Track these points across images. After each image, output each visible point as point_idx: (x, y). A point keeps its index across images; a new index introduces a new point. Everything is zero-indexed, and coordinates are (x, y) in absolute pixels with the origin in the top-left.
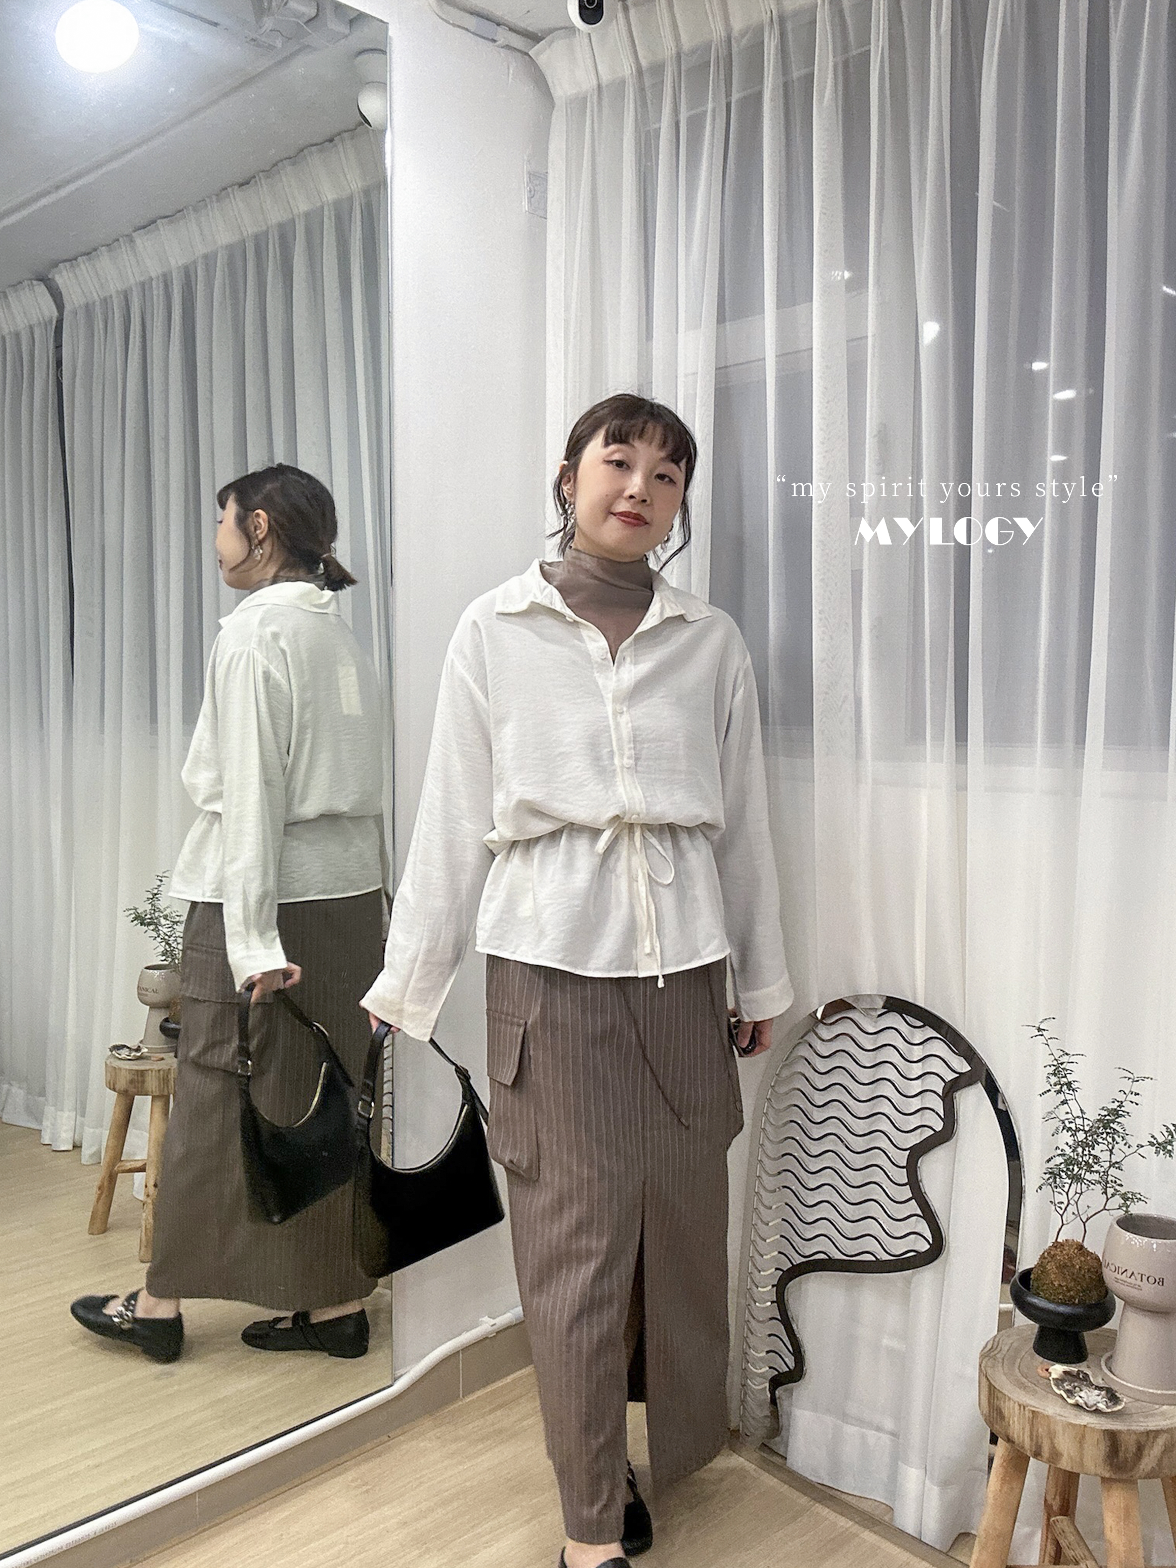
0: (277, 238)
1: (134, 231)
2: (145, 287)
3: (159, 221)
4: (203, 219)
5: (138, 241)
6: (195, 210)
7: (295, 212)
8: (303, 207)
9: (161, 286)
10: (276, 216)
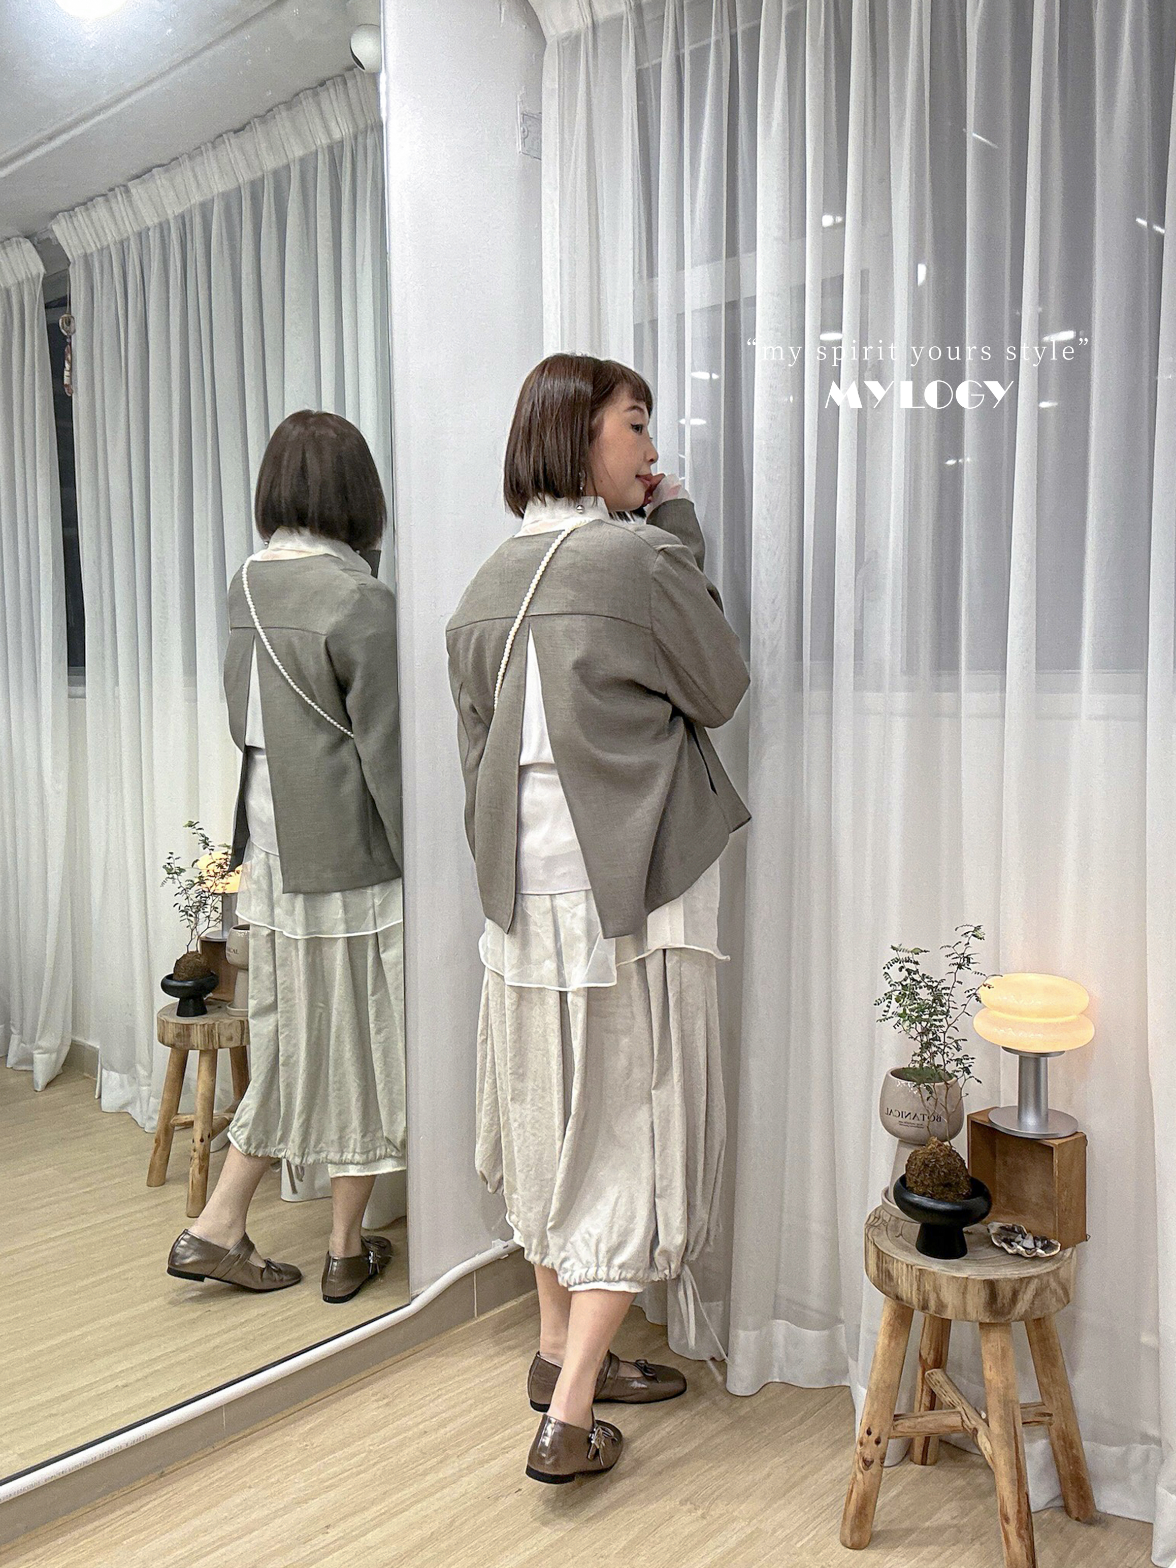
0: (272, 185)
1: (130, 180)
2: (141, 236)
3: (154, 170)
4: (197, 169)
5: (133, 191)
6: (191, 157)
7: (291, 157)
8: (299, 152)
9: (158, 235)
10: (270, 163)
